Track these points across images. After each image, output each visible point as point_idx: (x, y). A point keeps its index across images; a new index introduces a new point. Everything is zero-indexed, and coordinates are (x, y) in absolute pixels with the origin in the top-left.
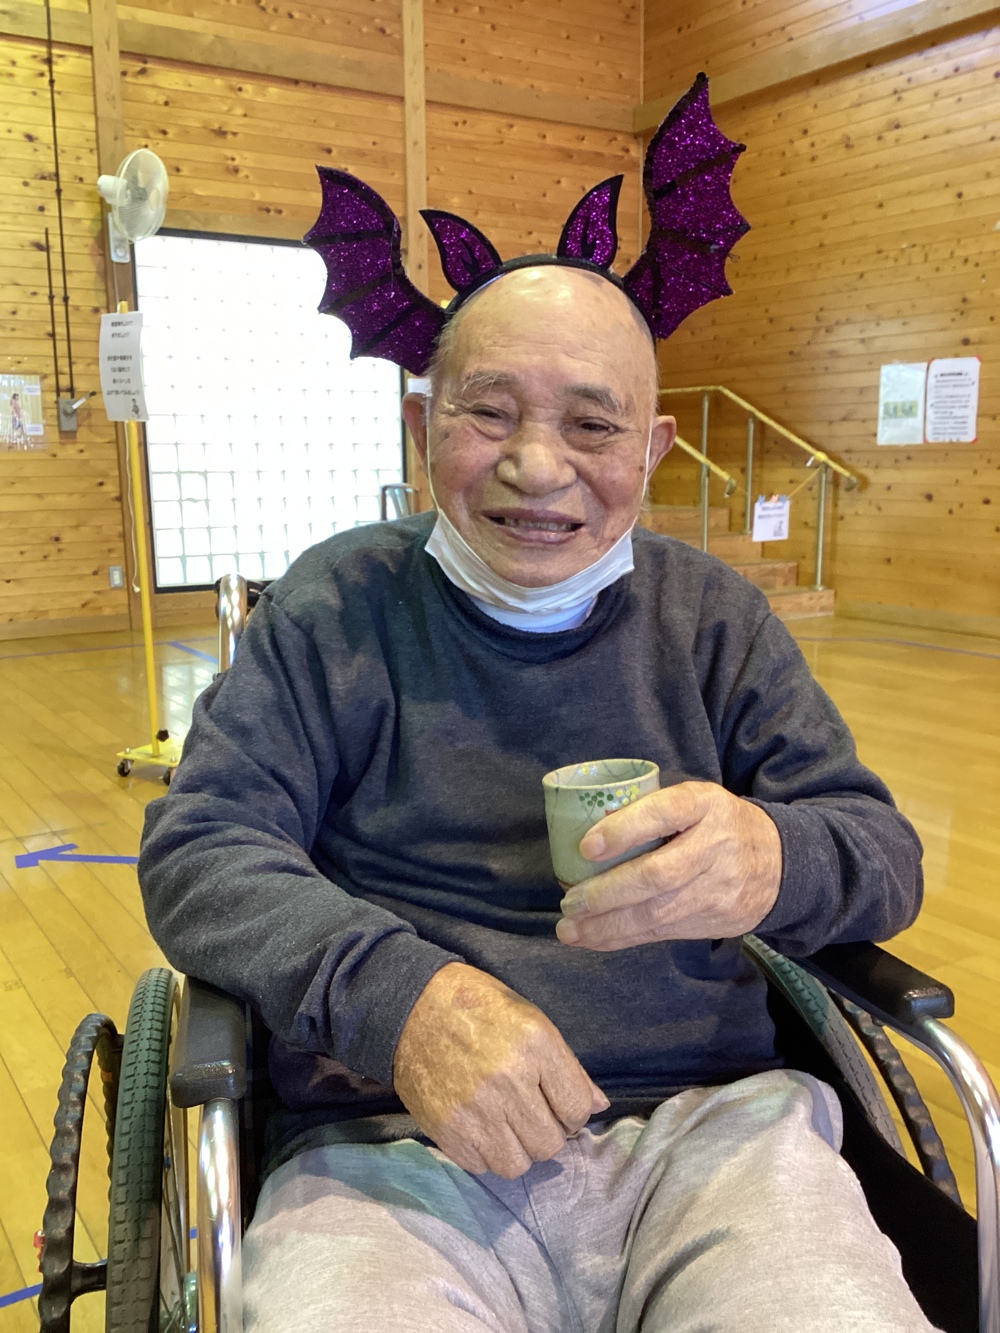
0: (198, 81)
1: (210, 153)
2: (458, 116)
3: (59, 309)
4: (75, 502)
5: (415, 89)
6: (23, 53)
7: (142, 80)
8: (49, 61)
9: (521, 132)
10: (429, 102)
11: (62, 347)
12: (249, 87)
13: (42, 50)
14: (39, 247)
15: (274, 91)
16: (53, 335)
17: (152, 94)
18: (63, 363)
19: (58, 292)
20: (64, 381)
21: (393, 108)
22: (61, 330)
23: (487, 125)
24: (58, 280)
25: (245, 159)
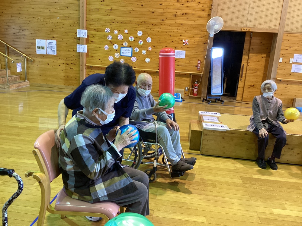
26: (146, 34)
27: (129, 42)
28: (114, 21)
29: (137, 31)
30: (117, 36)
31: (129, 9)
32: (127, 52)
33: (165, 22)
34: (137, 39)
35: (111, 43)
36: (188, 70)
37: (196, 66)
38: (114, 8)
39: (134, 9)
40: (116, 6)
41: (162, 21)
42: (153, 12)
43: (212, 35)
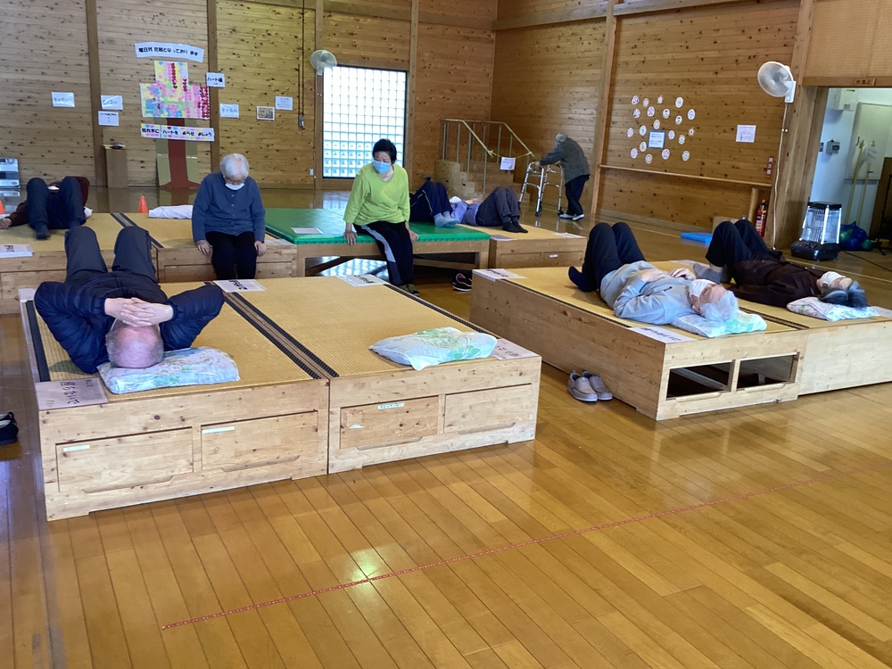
0: (346, 17)
1: (348, 41)
2: (430, 26)
3: (301, 89)
4: (302, 148)
5: (415, 18)
6: (295, 12)
7: (329, 18)
8: (303, 14)
9: (451, 31)
10: (420, 22)
11: (301, 100)
12: (361, 20)
13: (301, 10)
14: (296, 70)
15: (369, 20)
16: (299, 97)
17: (332, 23)
18: (301, 105)
19: (301, 83)
20: (301, 111)
21: (408, 25)
22: (301, 95)
23: (439, 29)
24: (301, 80)
25: (359, 42)
26: (688, 104)
27: (662, 120)
28: (646, 82)
29: (675, 98)
30: (647, 109)
31: (668, 56)
32: (657, 140)
33: (719, 76)
34: (675, 112)
35: (638, 123)
36: (751, 178)
37: (766, 169)
38: (649, 57)
39: (677, 56)
40: (651, 53)
41: (715, 76)
42: (702, 59)
43: (790, 99)
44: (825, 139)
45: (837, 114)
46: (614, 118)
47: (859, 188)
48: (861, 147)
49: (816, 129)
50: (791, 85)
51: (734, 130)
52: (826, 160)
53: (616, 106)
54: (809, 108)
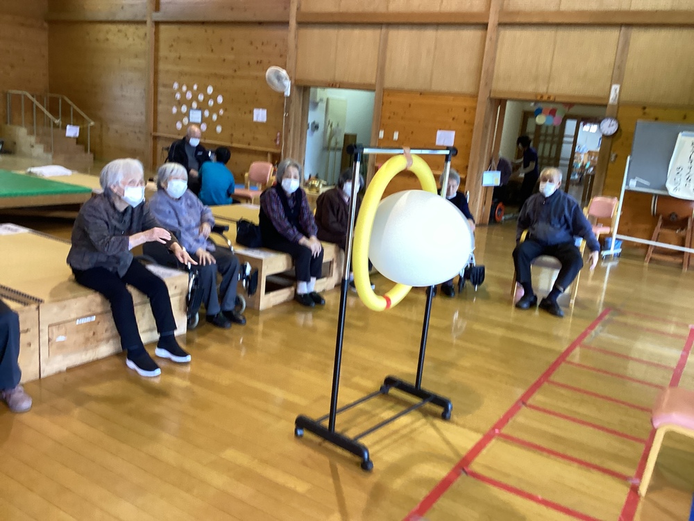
26: (217, 91)
27: (198, 102)
28: (183, 73)
29: (207, 87)
30: (185, 93)
31: (198, 55)
32: (196, 116)
33: (238, 73)
34: (206, 95)
35: (179, 104)
36: (266, 146)
37: (275, 141)
39: (205, 56)
41: (234, 73)
42: (224, 60)
43: (288, 93)
44: (310, 121)
45: (316, 105)
46: (160, 98)
47: (332, 153)
48: (331, 126)
49: (305, 115)
50: (288, 83)
51: (251, 112)
52: (312, 135)
53: (161, 89)
54: (300, 100)
